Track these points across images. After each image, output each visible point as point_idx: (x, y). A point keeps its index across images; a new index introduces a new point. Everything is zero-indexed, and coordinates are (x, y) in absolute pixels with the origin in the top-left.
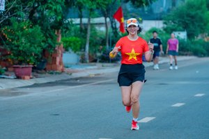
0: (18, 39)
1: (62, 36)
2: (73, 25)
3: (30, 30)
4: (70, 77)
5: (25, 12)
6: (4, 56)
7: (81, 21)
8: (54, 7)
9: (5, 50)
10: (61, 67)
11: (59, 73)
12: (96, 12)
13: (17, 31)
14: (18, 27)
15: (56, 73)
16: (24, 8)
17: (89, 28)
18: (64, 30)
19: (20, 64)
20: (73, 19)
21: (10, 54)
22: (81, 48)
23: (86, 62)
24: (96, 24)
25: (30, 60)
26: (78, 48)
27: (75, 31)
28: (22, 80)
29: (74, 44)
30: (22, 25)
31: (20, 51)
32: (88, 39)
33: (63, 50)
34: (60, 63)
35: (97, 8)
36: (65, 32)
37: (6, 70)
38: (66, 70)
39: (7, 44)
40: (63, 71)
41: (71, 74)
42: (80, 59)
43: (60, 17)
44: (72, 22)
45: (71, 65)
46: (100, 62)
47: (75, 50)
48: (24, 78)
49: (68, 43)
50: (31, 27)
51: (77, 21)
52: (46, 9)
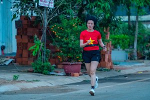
0: (68, 36)
1: (111, 33)
2: (121, 23)
3: (79, 28)
4: (119, 74)
5: (74, 9)
6: (54, 53)
7: (129, 18)
8: (103, 5)
9: (54, 47)
10: (110, 64)
11: (108, 70)
12: (144, 10)
13: (67, 28)
14: (68, 24)
15: (105, 70)
16: (73, 6)
17: (137, 26)
18: (113, 28)
19: (70, 62)
20: (121, 17)
21: (59, 52)
22: (129, 45)
23: (135, 60)
24: (144, 21)
25: (80, 57)
26: (127, 45)
27: (123, 28)
28: (71, 77)
29: (123, 41)
30: (71, 22)
31: (69, 48)
32: (136, 36)
33: (112, 47)
34: (109, 60)
35: (145, 6)
36: (114, 29)
37: (56, 67)
38: (115, 67)
39: (57, 42)
40: (111, 68)
41: (120, 71)
42: (128, 56)
43: (108, 15)
44: (120, 19)
45: (120, 62)
46: (148, 59)
47: (124, 48)
48: (73, 76)
49: (117, 40)
50: (80, 25)
51: (126, 18)
52: (95, 7)
